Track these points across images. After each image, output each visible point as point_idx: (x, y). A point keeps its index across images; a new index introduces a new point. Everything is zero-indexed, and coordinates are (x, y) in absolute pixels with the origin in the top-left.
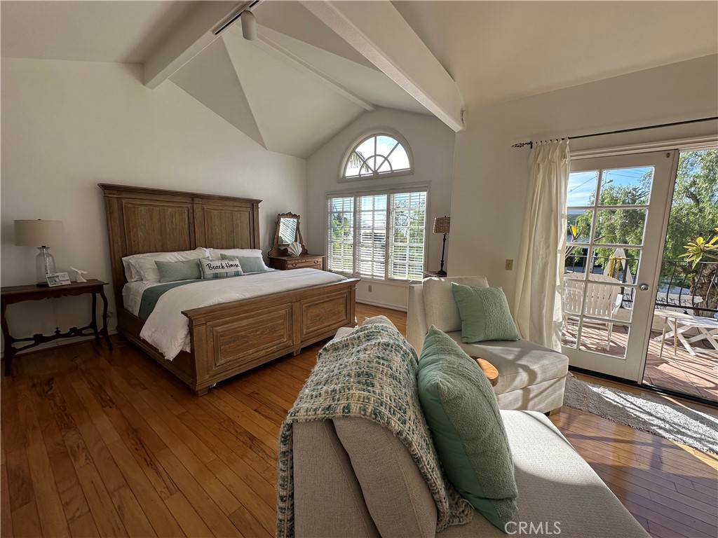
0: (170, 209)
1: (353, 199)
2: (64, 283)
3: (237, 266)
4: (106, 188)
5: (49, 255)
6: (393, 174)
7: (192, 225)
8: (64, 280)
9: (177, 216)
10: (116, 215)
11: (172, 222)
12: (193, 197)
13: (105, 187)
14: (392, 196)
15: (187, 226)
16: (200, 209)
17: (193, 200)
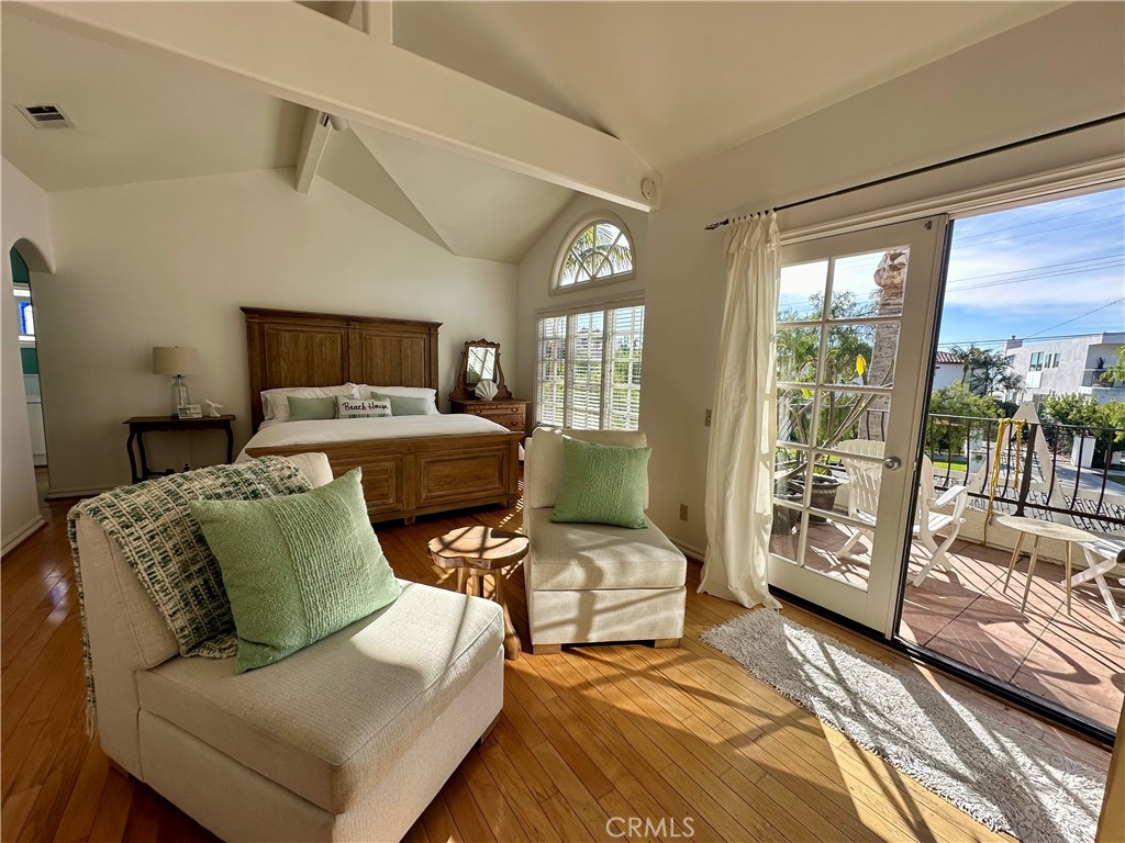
0: (319, 336)
1: (565, 318)
2: (195, 416)
3: (384, 407)
4: (249, 312)
5: (183, 385)
6: (614, 280)
7: (345, 355)
8: (195, 413)
9: (328, 344)
10: (257, 342)
11: (321, 351)
12: (348, 320)
13: (246, 310)
14: (610, 312)
15: (339, 356)
16: (357, 336)
17: (348, 324)
